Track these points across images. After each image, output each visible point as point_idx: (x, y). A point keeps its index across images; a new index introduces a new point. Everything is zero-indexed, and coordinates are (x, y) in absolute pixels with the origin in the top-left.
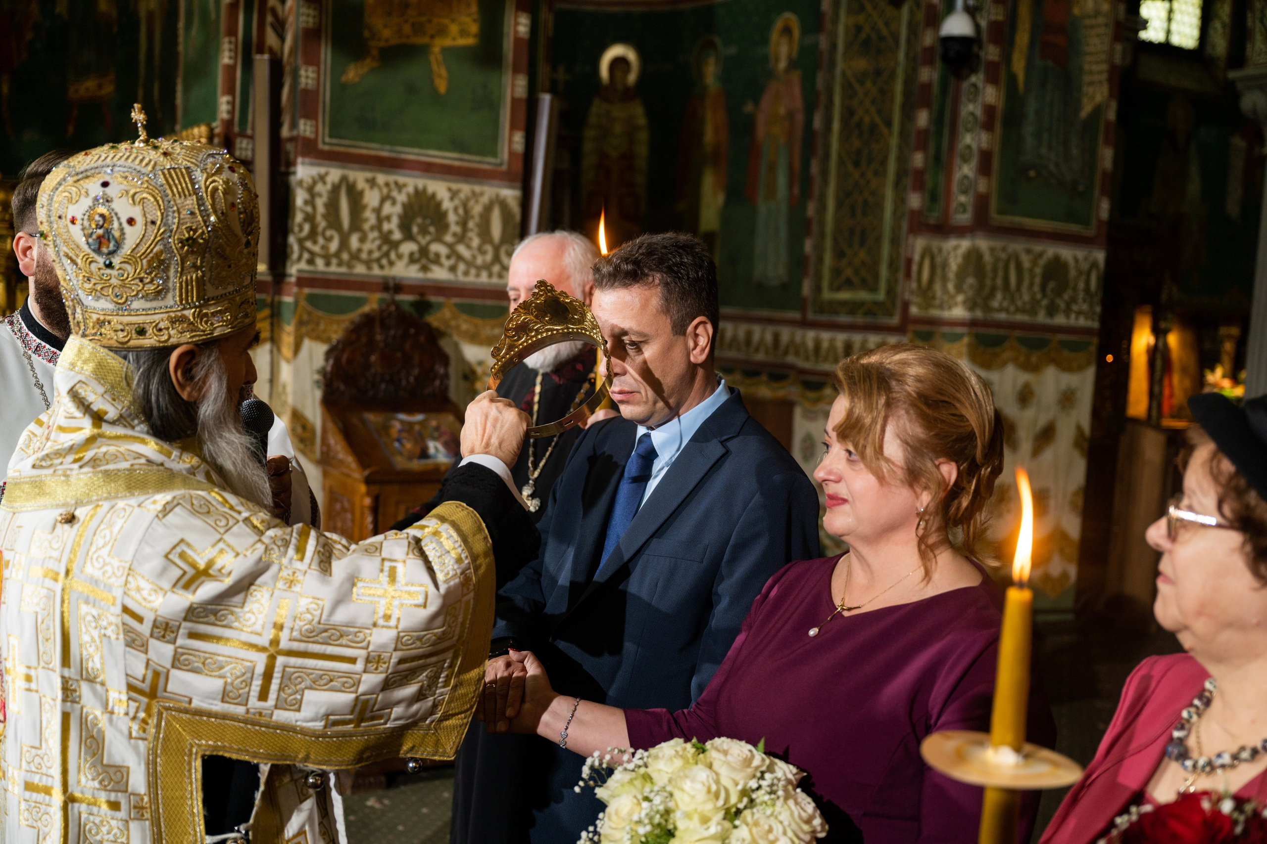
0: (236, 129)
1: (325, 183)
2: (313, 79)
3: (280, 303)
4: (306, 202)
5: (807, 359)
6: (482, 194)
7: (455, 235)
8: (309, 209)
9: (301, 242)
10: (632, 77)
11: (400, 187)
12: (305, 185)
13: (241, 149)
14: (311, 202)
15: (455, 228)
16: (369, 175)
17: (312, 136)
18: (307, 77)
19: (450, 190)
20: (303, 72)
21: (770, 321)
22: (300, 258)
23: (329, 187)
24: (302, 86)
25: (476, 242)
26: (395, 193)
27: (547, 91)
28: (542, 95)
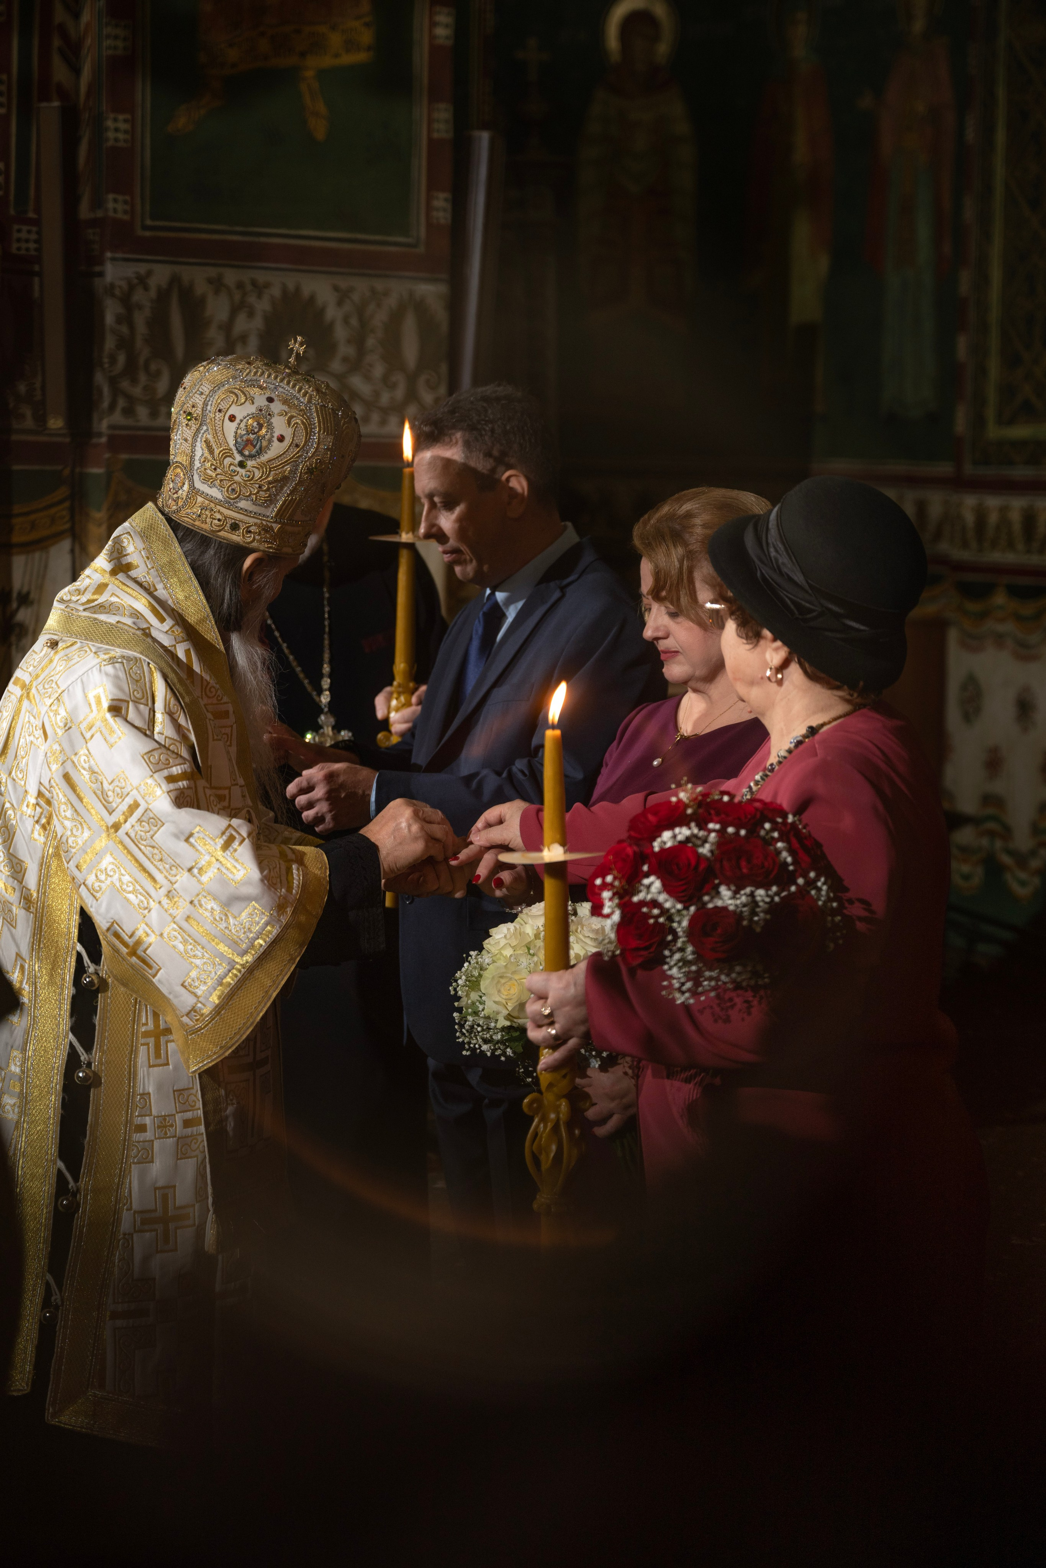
0: (12, 212)
1: (146, 288)
2: (126, 132)
3: (83, 477)
4: (119, 320)
5: (965, 545)
6: (387, 293)
7: (345, 359)
8: (125, 329)
9: (113, 381)
10: (663, 49)
11: (259, 289)
12: (117, 292)
13: (19, 240)
14: (126, 318)
15: (345, 350)
16: (212, 272)
17: (126, 217)
18: (117, 130)
19: (336, 288)
20: (110, 123)
21: (911, 481)
22: (112, 407)
23: (153, 293)
24: (110, 143)
25: (378, 370)
26: (252, 299)
27: (485, 127)
28: (476, 133)
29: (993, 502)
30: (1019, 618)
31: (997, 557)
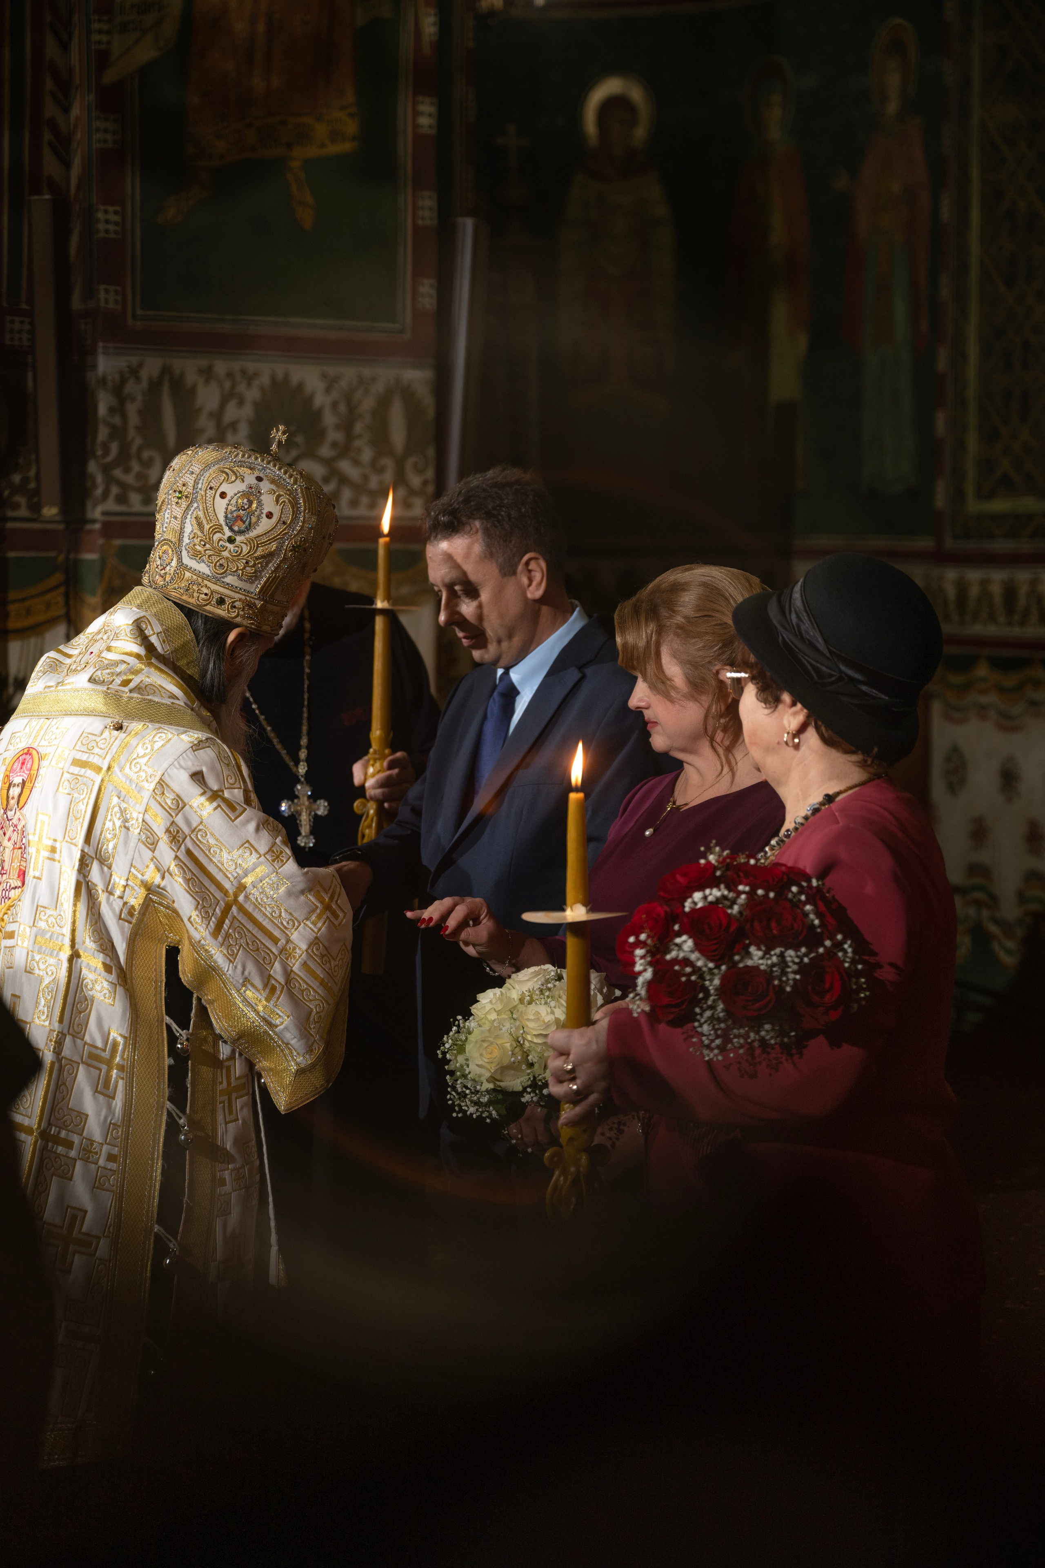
1: (138, 379)
2: (116, 223)
3: (77, 563)
4: (111, 410)
6: (374, 380)
7: (334, 445)
8: (117, 420)
9: (106, 469)
10: (640, 133)
11: (249, 378)
12: (110, 384)
13: (12, 331)
14: (119, 409)
15: (334, 435)
16: (203, 362)
17: (118, 308)
18: (107, 222)
19: (324, 376)
20: (100, 215)
22: (106, 495)
23: (145, 383)
24: (102, 235)
25: (367, 455)
26: (241, 388)
27: (468, 215)
28: (460, 220)
29: (974, 575)
30: (1002, 690)
31: (978, 629)
